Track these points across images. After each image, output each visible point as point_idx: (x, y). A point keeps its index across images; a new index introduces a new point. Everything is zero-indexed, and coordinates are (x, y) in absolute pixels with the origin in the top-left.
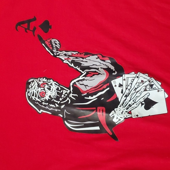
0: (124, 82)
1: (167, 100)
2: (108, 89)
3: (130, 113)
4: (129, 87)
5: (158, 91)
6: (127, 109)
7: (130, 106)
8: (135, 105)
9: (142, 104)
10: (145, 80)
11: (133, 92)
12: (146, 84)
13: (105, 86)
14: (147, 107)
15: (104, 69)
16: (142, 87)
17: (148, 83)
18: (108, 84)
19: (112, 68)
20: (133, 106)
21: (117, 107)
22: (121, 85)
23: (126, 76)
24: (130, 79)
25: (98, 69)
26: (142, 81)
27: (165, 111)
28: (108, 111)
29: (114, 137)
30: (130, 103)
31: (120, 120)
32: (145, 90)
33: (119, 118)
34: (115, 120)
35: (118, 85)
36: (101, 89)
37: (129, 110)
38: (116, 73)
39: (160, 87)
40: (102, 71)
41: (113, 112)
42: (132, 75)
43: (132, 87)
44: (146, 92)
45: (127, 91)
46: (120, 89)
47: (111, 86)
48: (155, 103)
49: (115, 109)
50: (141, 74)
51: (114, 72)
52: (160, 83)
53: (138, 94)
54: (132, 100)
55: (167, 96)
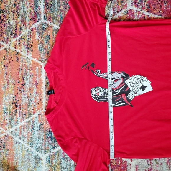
0: (131, 81)
1: (151, 84)
2: (125, 85)
3: (136, 94)
4: (133, 83)
5: (146, 81)
6: (135, 92)
7: (135, 90)
8: (138, 90)
9: (141, 89)
10: (139, 78)
11: (135, 84)
12: (140, 80)
13: (123, 84)
14: (143, 90)
15: (121, 77)
18: (124, 83)
20: (137, 90)
21: (130, 93)
22: (129, 83)
23: (130, 78)
24: (133, 79)
25: (118, 78)
26: (138, 79)
27: (152, 89)
28: (127, 95)
29: (131, 106)
30: (135, 89)
31: (132, 98)
32: (141, 82)
33: (132, 97)
34: (130, 98)
35: (128, 83)
37: (135, 93)
38: (126, 77)
39: (146, 79)
40: (120, 78)
41: (129, 95)
42: (133, 77)
43: (135, 82)
44: (141, 83)
45: (133, 84)
46: (130, 84)
47: (125, 84)
48: (146, 87)
49: (129, 94)
50: (137, 76)
51: (125, 77)
52: (146, 78)
53: (138, 85)
54: (136, 88)
55: (151, 83)
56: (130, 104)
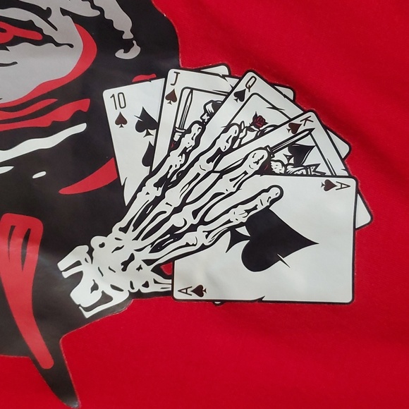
0: (170, 109)
1: (361, 237)
2: (81, 128)
3: (166, 270)
4: (187, 142)
5: (328, 186)
6: (157, 248)
7: (175, 234)
8: (198, 237)
9: (236, 238)
10: (272, 118)
11: (203, 166)
12: (272, 139)
13: (65, 112)
14: (257, 259)
15: (77, 19)
16: (254, 150)
17: (283, 134)
18: (84, 105)
19: (123, 22)
20: (189, 238)
21: (106, 232)
22: (147, 123)
24: (200, 100)
25: (45, 14)
26: (258, 121)
30: (177, 220)
31: (106, 298)
32: (265, 170)
33: (105, 287)
34: (82, 296)
35: (133, 119)
36: (45, 121)
37: (163, 256)
38: (135, 52)
39: (339, 168)
40: (66, 30)
41: (80, 252)
42: (217, 79)
43: (205, 143)
44: (267, 181)
45: (176, 160)
46: (143, 141)
47: (96, 117)
48: (298, 242)
49: (96, 241)
50: (261, 86)
51: (127, 46)
52: (344, 149)
53: (225, 185)
54: (188, 210)
55: (364, 218)
56: (47, 362)
